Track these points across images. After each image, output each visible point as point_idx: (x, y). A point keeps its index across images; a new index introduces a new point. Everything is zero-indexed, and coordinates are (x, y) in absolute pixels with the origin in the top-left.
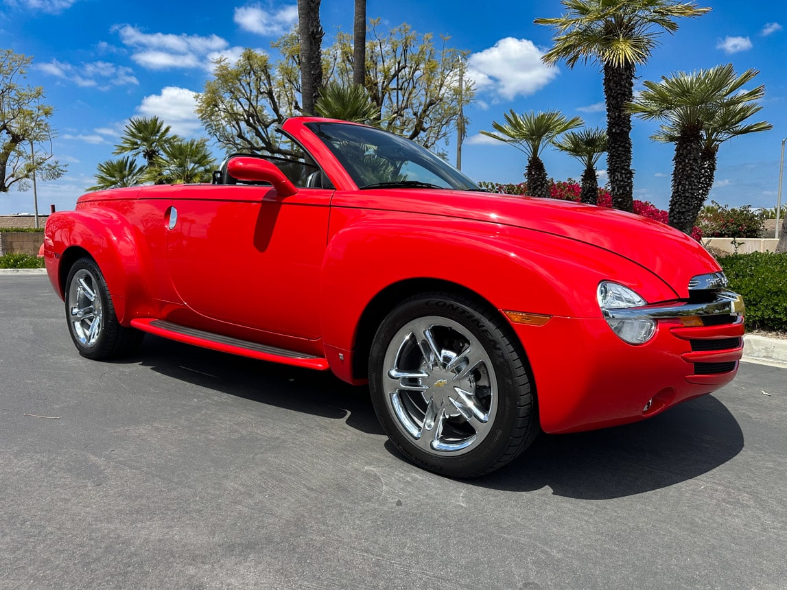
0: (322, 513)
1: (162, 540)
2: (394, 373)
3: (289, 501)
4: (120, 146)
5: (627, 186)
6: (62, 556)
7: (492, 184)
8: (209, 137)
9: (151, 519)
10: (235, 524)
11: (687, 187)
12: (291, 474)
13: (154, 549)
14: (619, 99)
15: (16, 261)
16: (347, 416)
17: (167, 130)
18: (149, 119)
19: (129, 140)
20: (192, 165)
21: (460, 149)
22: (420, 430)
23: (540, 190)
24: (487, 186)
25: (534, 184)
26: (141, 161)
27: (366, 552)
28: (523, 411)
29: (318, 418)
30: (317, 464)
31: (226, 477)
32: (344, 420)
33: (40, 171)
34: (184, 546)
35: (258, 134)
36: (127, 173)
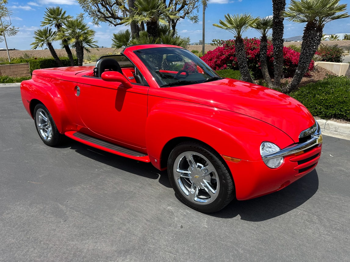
0: (152, 233)
1: (94, 249)
2: (178, 170)
3: (139, 227)
4: (43, 22)
5: (281, 47)
6: (58, 259)
7: (219, 40)
8: (84, 12)
9: (88, 238)
10: (120, 240)
11: (307, 51)
12: (139, 212)
13: (92, 254)
14: (279, 5)
15: (4, 80)
16: (159, 178)
17: (64, 13)
18: (55, 8)
19: (48, 19)
20: (78, 30)
21: (204, 13)
22: (189, 193)
23: (241, 52)
24: (217, 41)
25: (238, 49)
26: (54, 29)
27: (170, 253)
28: (229, 192)
29: (147, 179)
30: (149, 206)
31: (114, 214)
32: (158, 180)
33: (7, 32)
34: (102, 252)
35: (107, 10)
36: (48, 35)
